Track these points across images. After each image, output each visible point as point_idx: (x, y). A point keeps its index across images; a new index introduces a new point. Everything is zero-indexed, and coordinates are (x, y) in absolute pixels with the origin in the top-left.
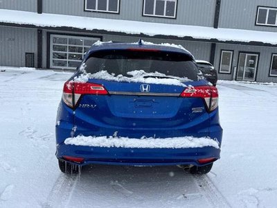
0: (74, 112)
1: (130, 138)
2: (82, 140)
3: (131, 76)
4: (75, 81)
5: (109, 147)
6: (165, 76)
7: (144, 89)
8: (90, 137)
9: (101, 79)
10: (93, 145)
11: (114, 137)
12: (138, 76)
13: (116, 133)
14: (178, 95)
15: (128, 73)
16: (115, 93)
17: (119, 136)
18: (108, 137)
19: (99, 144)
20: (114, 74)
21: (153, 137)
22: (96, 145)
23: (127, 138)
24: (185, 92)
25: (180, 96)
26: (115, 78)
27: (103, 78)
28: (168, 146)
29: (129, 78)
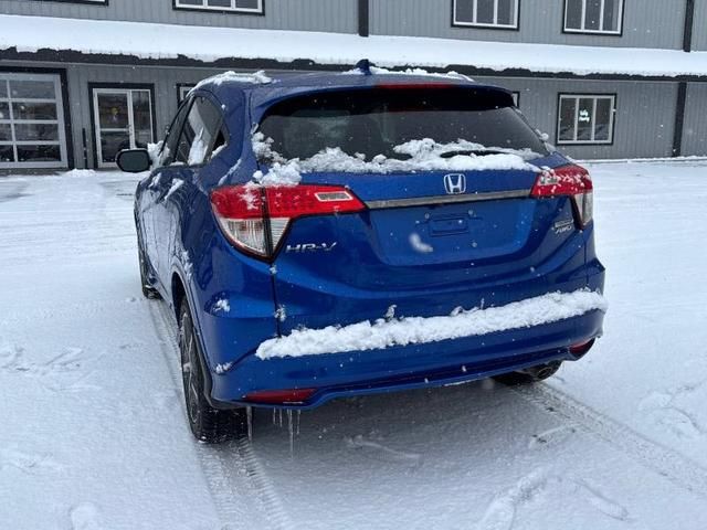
0: (273, 270)
1: (425, 317)
2: (310, 339)
3: (407, 157)
4: (262, 184)
5: (382, 347)
6: (483, 149)
7: (452, 187)
8: (330, 329)
9: (335, 172)
10: (342, 349)
11: (387, 320)
12: (424, 155)
13: (391, 310)
14: (528, 192)
15: (398, 149)
16: (383, 204)
17: (398, 316)
18: (373, 323)
19: (354, 343)
20: (362, 156)
21: (478, 305)
22: (350, 348)
23: (419, 319)
24: (539, 184)
25: (531, 197)
26: (368, 166)
27: (337, 167)
28: (517, 324)
29: (404, 162)
